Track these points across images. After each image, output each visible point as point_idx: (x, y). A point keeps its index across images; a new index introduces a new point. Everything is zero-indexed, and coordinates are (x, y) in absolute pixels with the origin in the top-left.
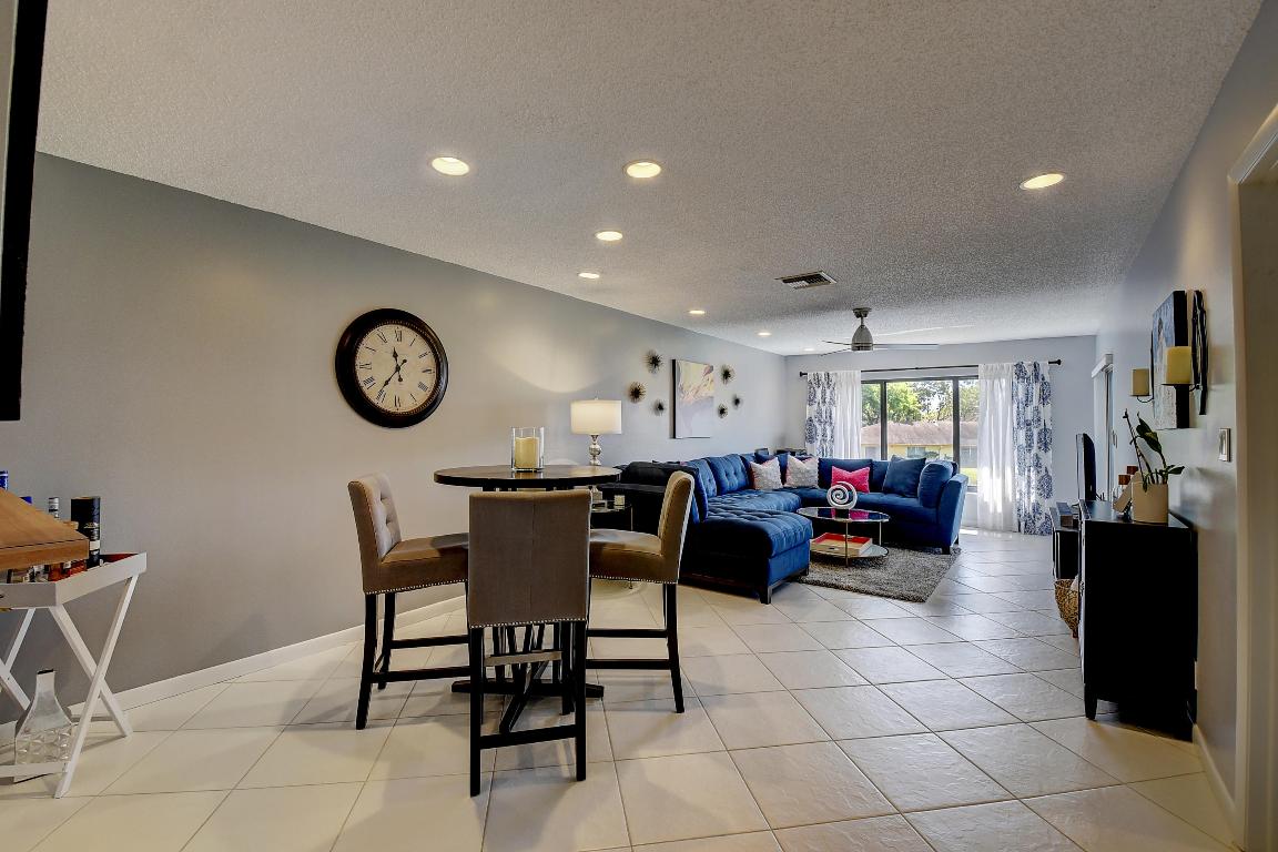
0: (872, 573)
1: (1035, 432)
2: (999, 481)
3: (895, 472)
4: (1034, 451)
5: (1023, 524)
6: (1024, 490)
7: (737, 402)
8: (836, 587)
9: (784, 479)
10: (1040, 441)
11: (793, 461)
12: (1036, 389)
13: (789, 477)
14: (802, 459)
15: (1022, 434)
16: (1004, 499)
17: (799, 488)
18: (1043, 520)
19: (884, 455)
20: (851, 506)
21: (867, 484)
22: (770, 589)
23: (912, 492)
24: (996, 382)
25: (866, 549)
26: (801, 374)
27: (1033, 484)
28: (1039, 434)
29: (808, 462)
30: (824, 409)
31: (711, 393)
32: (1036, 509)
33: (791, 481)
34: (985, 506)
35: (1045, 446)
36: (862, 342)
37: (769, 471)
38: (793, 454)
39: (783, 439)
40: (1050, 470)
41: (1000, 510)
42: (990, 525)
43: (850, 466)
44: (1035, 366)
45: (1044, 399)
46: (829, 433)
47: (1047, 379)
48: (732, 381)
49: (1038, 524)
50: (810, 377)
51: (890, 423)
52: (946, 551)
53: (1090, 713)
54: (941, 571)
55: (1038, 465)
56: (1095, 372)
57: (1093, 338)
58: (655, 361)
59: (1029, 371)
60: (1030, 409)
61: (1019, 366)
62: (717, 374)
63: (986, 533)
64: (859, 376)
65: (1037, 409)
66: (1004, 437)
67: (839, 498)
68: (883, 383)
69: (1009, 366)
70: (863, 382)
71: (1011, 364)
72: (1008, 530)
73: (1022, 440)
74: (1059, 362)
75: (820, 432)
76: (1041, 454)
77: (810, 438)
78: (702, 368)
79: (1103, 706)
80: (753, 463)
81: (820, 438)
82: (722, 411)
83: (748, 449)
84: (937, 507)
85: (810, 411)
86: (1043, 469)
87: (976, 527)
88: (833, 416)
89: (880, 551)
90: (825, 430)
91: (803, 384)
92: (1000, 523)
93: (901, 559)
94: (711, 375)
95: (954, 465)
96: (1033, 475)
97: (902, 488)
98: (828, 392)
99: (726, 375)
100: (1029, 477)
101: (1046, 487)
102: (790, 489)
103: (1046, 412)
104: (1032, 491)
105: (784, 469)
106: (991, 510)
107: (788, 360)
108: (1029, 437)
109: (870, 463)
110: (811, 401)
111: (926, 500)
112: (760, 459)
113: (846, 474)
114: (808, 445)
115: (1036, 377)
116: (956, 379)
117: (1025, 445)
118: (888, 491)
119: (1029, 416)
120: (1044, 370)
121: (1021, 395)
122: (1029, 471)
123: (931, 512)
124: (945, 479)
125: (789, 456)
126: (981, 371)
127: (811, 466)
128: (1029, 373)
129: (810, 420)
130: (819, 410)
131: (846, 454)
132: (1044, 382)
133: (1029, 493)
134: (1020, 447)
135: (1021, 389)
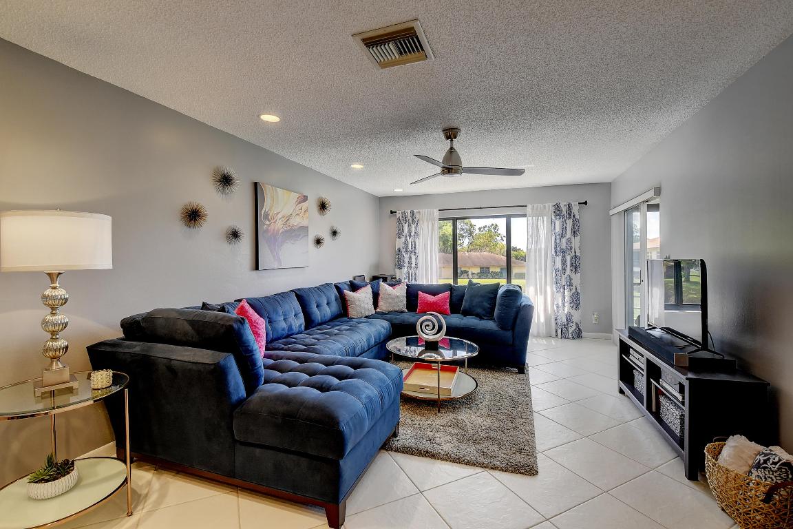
1: (568, 258)
2: (542, 297)
3: (472, 297)
4: (568, 272)
5: (559, 331)
6: (560, 303)
7: (334, 233)
9: (376, 304)
10: (572, 265)
11: (384, 286)
12: (569, 223)
13: (381, 303)
14: (392, 285)
15: (559, 259)
16: (546, 311)
17: (390, 312)
18: (574, 327)
19: (457, 280)
21: (448, 307)
23: (489, 314)
24: (540, 219)
25: (456, 383)
26: (392, 212)
27: (567, 298)
28: (571, 258)
29: (398, 287)
30: (410, 241)
31: (305, 223)
32: (569, 320)
33: (383, 306)
35: (575, 268)
36: (451, 165)
37: (362, 300)
38: (385, 280)
39: (377, 266)
40: (578, 287)
41: (543, 320)
43: (433, 291)
44: (569, 206)
45: (574, 233)
46: (413, 260)
47: (577, 217)
48: (329, 213)
49: (570, 331)
50: (399, 214)
52: (521, 370)
57: (610, 184)
58: (226, 181)
59: (564, 209)
60: (564, 240)
61: (557, 207)
62: (312, 205)
64: (437, 214)
65: (569, 240)
66: (546, 262)
67: (428, 329)
68: (455, 221)
69: (549, 207)
70: (440, 219)
71: (551, 204)
72: (549, 336)
73: (559, 265)
74: (586, 203)
75: (406, 260)
76: (573, 276)
77: (400, 266)
78: (295, 196)
80: (347, 292)
81: (406, 265)
82: (318, 242)
83: (344, 277)
84: (513, 329)
85: (399, 243)
86: (574, 288)
88: (417, 247)
89: (469, 385)
90: (410, 258)
91: (393, 221)
94: (305, 205)
96: (567, 293)
97: (479, 310)
98: (413, 226)
99: (323, 206)
100: (564, 295)
101: (576, 302)
102: (381, 315)
103: (576, 242)
104: (566, 304)
105: (376, 296)
107: (381, 201)
108: (564, 262)
109: (450, 288)
110: (399, 235)
111: (502, 323)
112: (354, 287)
113: (431, 298)
114: (397, 270)
115: (570, 215)
116: (509, 217)
117: (560, 269)
118: (466, 313)
119: (564, 246)
120: (575, 209)
121: (558, 229)
122: (564, 289)
123: (509, 334)
124: (519, 303)
125: (382, 283)
126: (528, 209)
127: (401, 291)
128: (564, 212)
129: (399, 250)
130: (406, 243)
131: (427, 280)
132: (575, 220)
133: (564, 306)
134: (557, 271)
135: (558, 223)
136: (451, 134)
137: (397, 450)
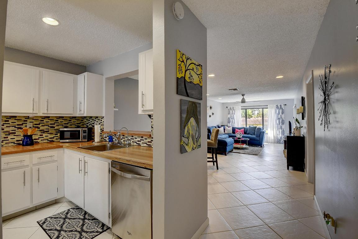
0: (246, 151)
2: (272, 132)
3: (250, 130)
4: (280, 125)
5: (278, 141)
6: (278, 134)
7: (213, 114)
8: (239, 153)
9: (224, 132)
10: (282, 123)
11: (226, 127)
12: (281, 111)
13: (226, 131)
14: (228, 127)
15: (278, 121)
16: (274, 136)
17: (228, 133)
19: (246, 126)
20: (241, 137)
21: (244, 132)
22: (227, 153)
23: (254, 134)
24: (272, 109)
25: (244, 146)
26: (227, 107)
28: (282, 121)
31: (208, 112)
32: (281, 138)
34: (270, 137)
36: (243, 101)
37: (221, 130)
39: (222, 123)
40: (284, 129)
41: (273, 138)
42: (271, 142)
43: (240, 129)
44: (281, 106)
45: (282, 113)
46: (233, 121)
49: (281, 141)
50: (229, 108)
51: (248, 119)
52: (261, 147)
53: (288, 169)
54: (261, 150)
55: (281, 128)
56: (293, 107)
57: (293, 100)
59: (279, 107)
60: (279, 115)
61: (277, 106)
62: (209, 108)
63: (270, 144)
64: (240, 108)
65: (281, 115)
66: (274, 122)
67: (238, 135)
68: (246, 109)
69: (275, 105)
70: (242, 109)
72: (274, 143)
74: (286, 105)
75: (231, 121)
76: (282, 126)
77: (229, 122)
79: (290, 167)
81: (231, 122)
82: (210, 116)
83: (216, 125)
84: (259, 137)
85: (229, 116)
87: (267, 142)
88: (235, 117)
89: (247, 146)
91: (227, 110)
92: (273, 141)
93: (251, 148)
95: (263, 128)
96: (280, 131)
97: (252, 133)
98: (233, 111)
99: (211, 108)
100: (279, 131)
101: (283, 132)
102: (226, 134)
103: (283, 116)
105: (224, 130)
106: (271, 138)
107: (223, 104)
108: (279, 122)
109: (244, 128)
110: (229, 114)
111: (257, 136)
112: (219, 127)
114: (229, 124)
115: (281, 108)
116: (263, 108)
118: (248, 134)
119: (279, 117)
120: (283, 106)
121: (277, 112)
122: (279, 129)
123: (258, 139)
124: (261, 131)
126: (268, 107)
127: (231, 129)
129: (229, 118)
130: (231, 116)
131: (237, 126)
132: (282, 109)
133: (279, 134)
134: (277, 124)
135: (277, 111)
136: (243, 95)
137: (233, 152)
